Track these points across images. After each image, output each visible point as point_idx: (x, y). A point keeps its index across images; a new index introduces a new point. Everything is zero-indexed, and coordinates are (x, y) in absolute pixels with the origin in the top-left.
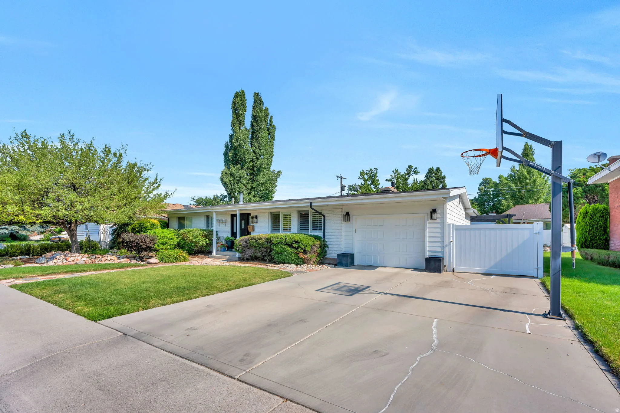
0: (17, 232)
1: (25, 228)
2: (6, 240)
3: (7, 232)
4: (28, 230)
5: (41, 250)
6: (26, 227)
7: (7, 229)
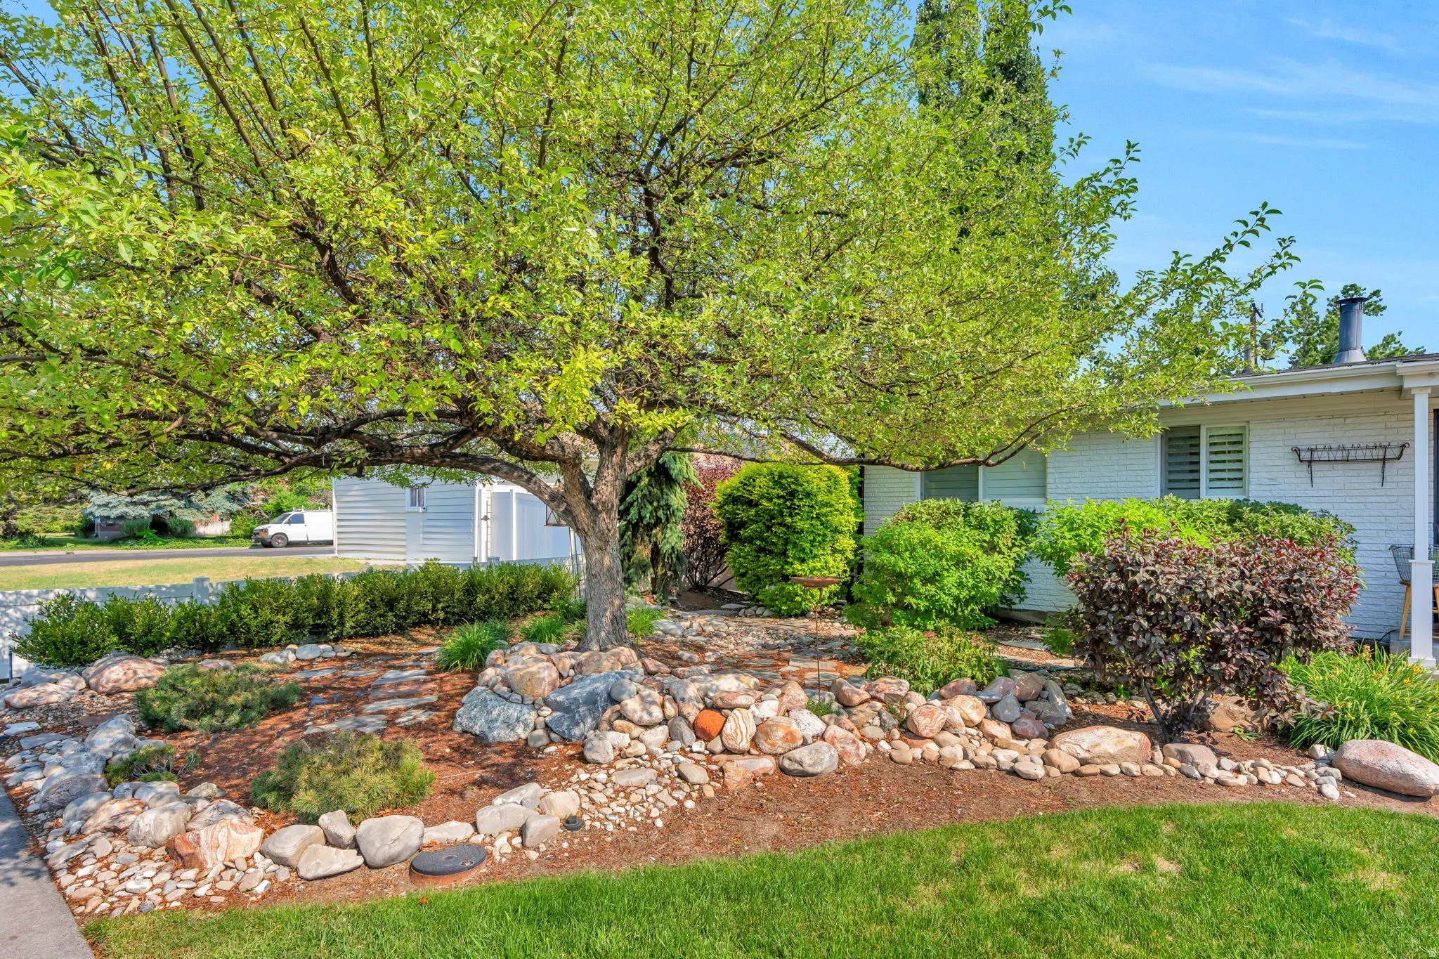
0: (171, 514)
1: (190, 502)
2: (142, 537)
3: (146, 514)
4: (198, 508)
5: (373, 606)
6: (193, 499)
7: (146, 504)
